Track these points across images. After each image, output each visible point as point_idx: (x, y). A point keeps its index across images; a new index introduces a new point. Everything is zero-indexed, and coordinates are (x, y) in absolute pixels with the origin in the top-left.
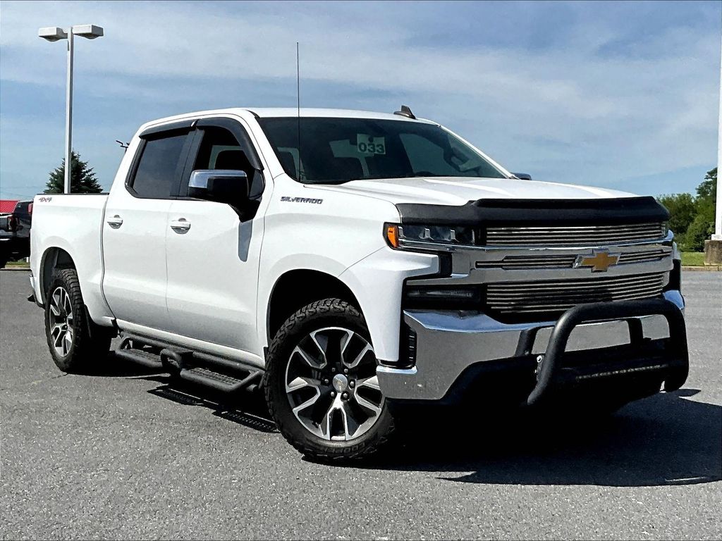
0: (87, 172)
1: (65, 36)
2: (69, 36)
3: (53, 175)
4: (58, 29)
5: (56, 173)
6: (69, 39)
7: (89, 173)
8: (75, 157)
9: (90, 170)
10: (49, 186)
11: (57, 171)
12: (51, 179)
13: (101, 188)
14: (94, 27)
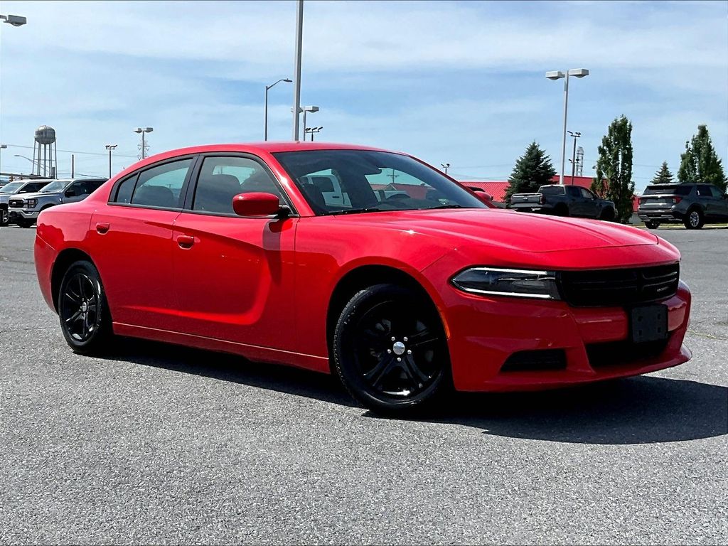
0: (545, 158)
1: (563, 76)
2: (566, 75)
3: (518, 161)
4: (559, 72)
5: (520, 160)
6: (566, 77)
7: (547, 159)
8: (536, 146)
9: (547, 157)
10: (515, 170)
11: (521, 158)
12: (517, 165)
13: (555, 171)
14: (583, 70)
